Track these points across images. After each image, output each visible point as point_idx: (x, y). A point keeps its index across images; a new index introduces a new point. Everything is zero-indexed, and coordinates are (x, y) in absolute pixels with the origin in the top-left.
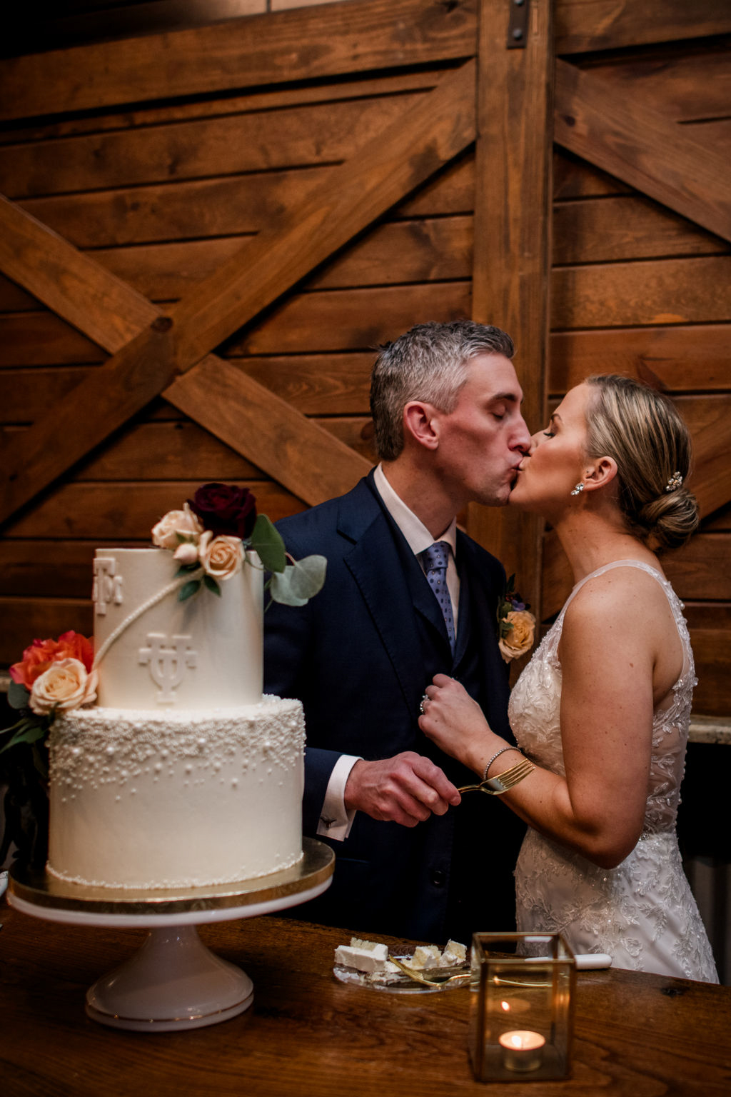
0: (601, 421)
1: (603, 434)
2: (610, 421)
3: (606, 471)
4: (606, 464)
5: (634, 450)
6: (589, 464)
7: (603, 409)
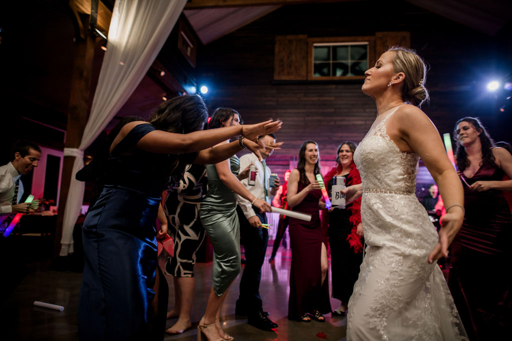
0: (398, 61)
1: (399, 65)
2: (402, 61)
3: (401, 77)
4: (400, 75)
5: (410, 70)
6: (394, 75)
7: (398, 57)
